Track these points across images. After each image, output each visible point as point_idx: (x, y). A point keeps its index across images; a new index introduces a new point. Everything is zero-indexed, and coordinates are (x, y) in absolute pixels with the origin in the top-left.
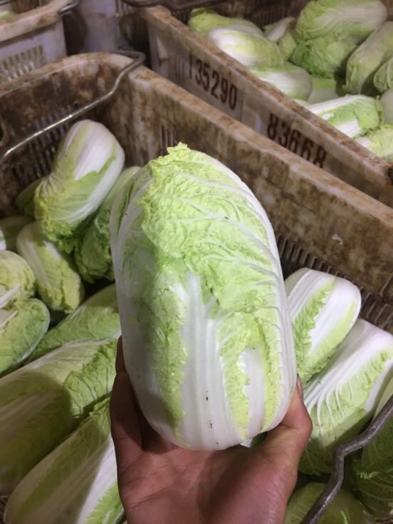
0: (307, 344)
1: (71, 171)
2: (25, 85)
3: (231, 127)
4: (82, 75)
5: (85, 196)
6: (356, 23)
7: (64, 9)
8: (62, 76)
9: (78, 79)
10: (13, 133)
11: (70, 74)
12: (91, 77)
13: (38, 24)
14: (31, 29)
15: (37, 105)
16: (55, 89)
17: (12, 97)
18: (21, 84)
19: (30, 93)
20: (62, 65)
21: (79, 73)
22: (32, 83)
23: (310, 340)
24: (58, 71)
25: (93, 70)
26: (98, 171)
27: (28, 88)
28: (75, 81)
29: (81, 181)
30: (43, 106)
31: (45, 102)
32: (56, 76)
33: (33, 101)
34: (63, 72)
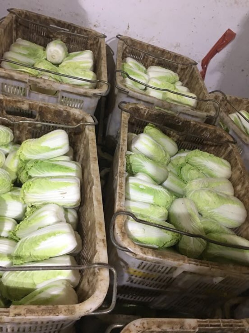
0: (38, 244)
1: (42, 142)
2: (52, 107)
3: (93, 162)
4: (76, 116)
5: (39, 153)
6: (211, 170)
7: (98, 94)
8: (68, 113)
9: (74, 117)
10: (39, 119)
11: (72, 114)
12: (79, 119)
13: (83, 93)
14: (80, 93)
15: (53, 116)
16: (63, 115)
17: (45, 108)
18: (51, 106)
19: (53, 111)
20: (71, 109)
21: (76, 115)
22: (55, 108)
23: (40, 244)
24: (68, 110)
25: (81, 117)
26: (51, 148)
27: (53, 109)
28: (72, 117)
29: (42, 147)
30: (55, 117)
31: (57, 117)
32: (66, 111)
33: (52, 113)
34: (69, 111)
